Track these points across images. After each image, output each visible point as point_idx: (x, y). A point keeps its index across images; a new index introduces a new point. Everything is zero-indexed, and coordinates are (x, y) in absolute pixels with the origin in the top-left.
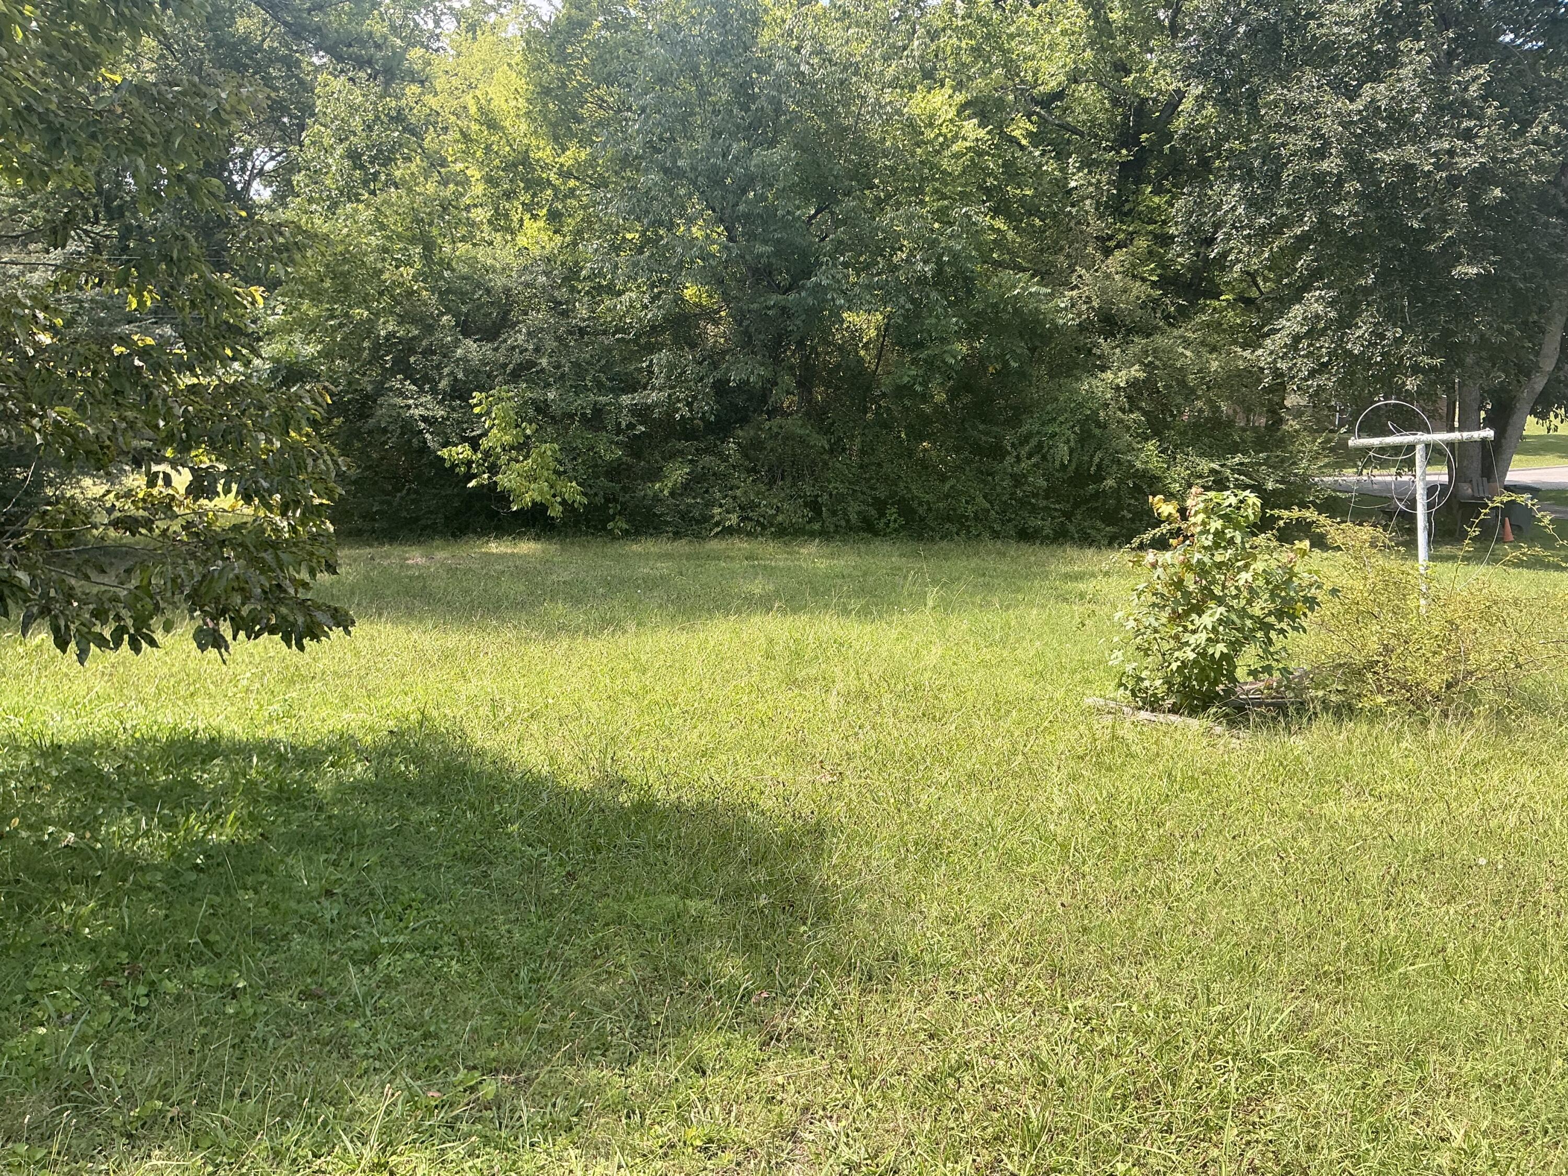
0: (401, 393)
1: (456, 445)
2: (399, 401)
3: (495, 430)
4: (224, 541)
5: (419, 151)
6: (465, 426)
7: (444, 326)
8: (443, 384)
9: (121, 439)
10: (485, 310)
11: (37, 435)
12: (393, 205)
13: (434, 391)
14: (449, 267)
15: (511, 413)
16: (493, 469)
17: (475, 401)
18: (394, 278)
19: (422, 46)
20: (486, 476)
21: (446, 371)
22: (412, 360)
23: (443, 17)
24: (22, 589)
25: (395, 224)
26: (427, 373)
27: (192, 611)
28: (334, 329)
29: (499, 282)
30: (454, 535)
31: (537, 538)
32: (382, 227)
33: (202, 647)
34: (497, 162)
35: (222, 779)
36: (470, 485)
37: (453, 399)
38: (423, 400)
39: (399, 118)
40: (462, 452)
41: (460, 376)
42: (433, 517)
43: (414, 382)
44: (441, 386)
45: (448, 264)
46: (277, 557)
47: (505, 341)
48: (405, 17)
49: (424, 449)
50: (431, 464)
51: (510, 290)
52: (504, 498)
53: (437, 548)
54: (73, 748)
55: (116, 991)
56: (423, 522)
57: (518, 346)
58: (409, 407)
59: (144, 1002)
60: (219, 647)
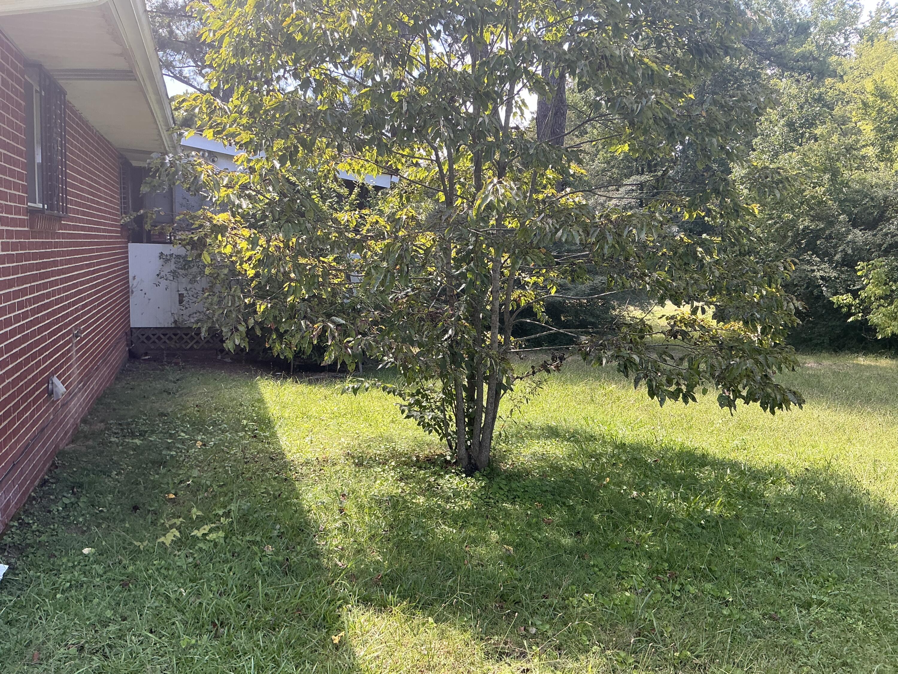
0: (809, 263)
1: (843, 295)
2: (808, 268)
3: (870, 286)
4: (732, 347)
5: (830, 117)
6: (849, 283)
7: (841, 222)
8: (838, 257)
9: (690, 289)
10: (870, 210)
11: (647, 286)
12: (814, 151)
13: (831, 261)
14: (847, 185)
15: (883, 276)
16: (867, 311)
17: (859, 267)
18: (812, 194)
19: (836, 54)
20: (860, 315)
21: (840, 249)
22: (818, 242)
23: (851, 35)
24: (635, 364)
25: (814, 162)
26: (827, 251)
27: (717, 385)
28: (771, 226)
29: (880, 193)
30: (836, 352)
31: (892, 358)
32: (806, 165)
33: (722, 406)
34: (886, 118)
35: (710, 478)
36: (849, 320)
37: (843, 265)
38: (823, 266)
39: (819, 99)
40: (846, 299)
41: (850, 252)
42: (822, 338)
43: (818, 256)
44: (836, 258)
45: (847, 183)
46: (766, 359)
47: (882, 230)
48: (826, 39)
49: (821, 296)
50: (824, 306)
51: (888, 197)
52: (873, 330)
53: (824, 357)
54: (630, 446)
55: (663, 583)
56: (815, 341)
57: (890, 233)
58: (813, 271)
59: (678, 594)
60: (730, 407)
